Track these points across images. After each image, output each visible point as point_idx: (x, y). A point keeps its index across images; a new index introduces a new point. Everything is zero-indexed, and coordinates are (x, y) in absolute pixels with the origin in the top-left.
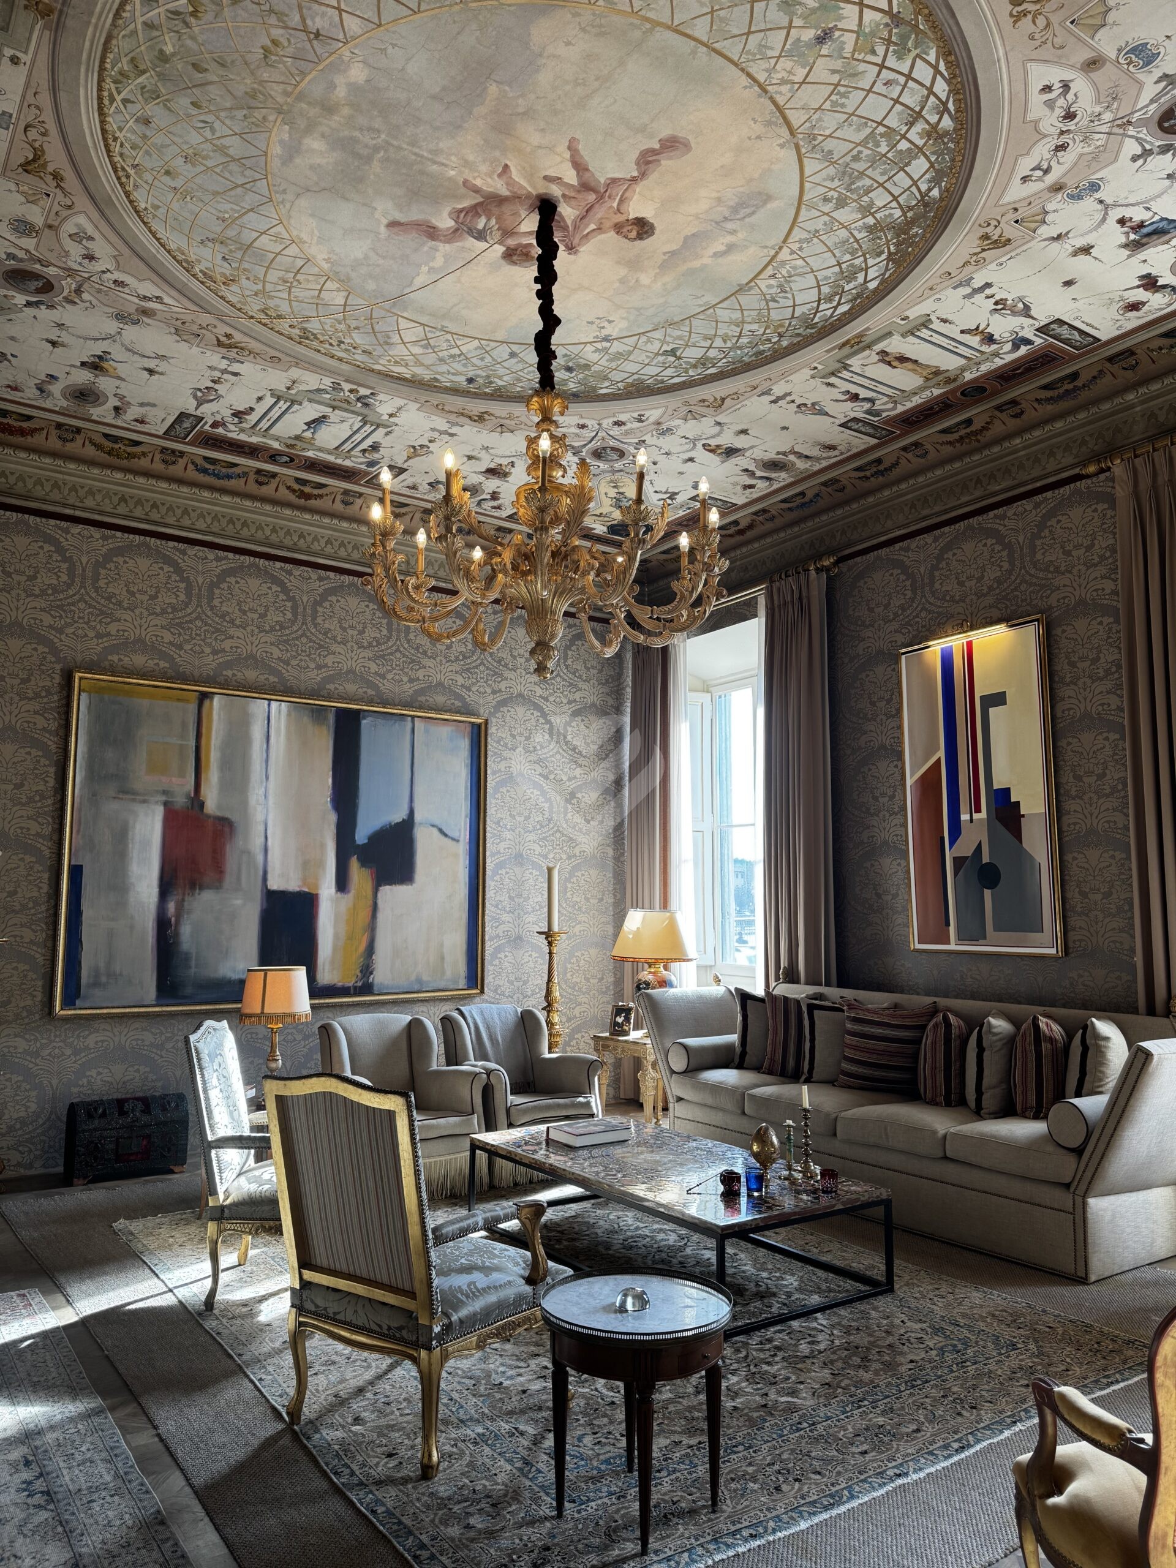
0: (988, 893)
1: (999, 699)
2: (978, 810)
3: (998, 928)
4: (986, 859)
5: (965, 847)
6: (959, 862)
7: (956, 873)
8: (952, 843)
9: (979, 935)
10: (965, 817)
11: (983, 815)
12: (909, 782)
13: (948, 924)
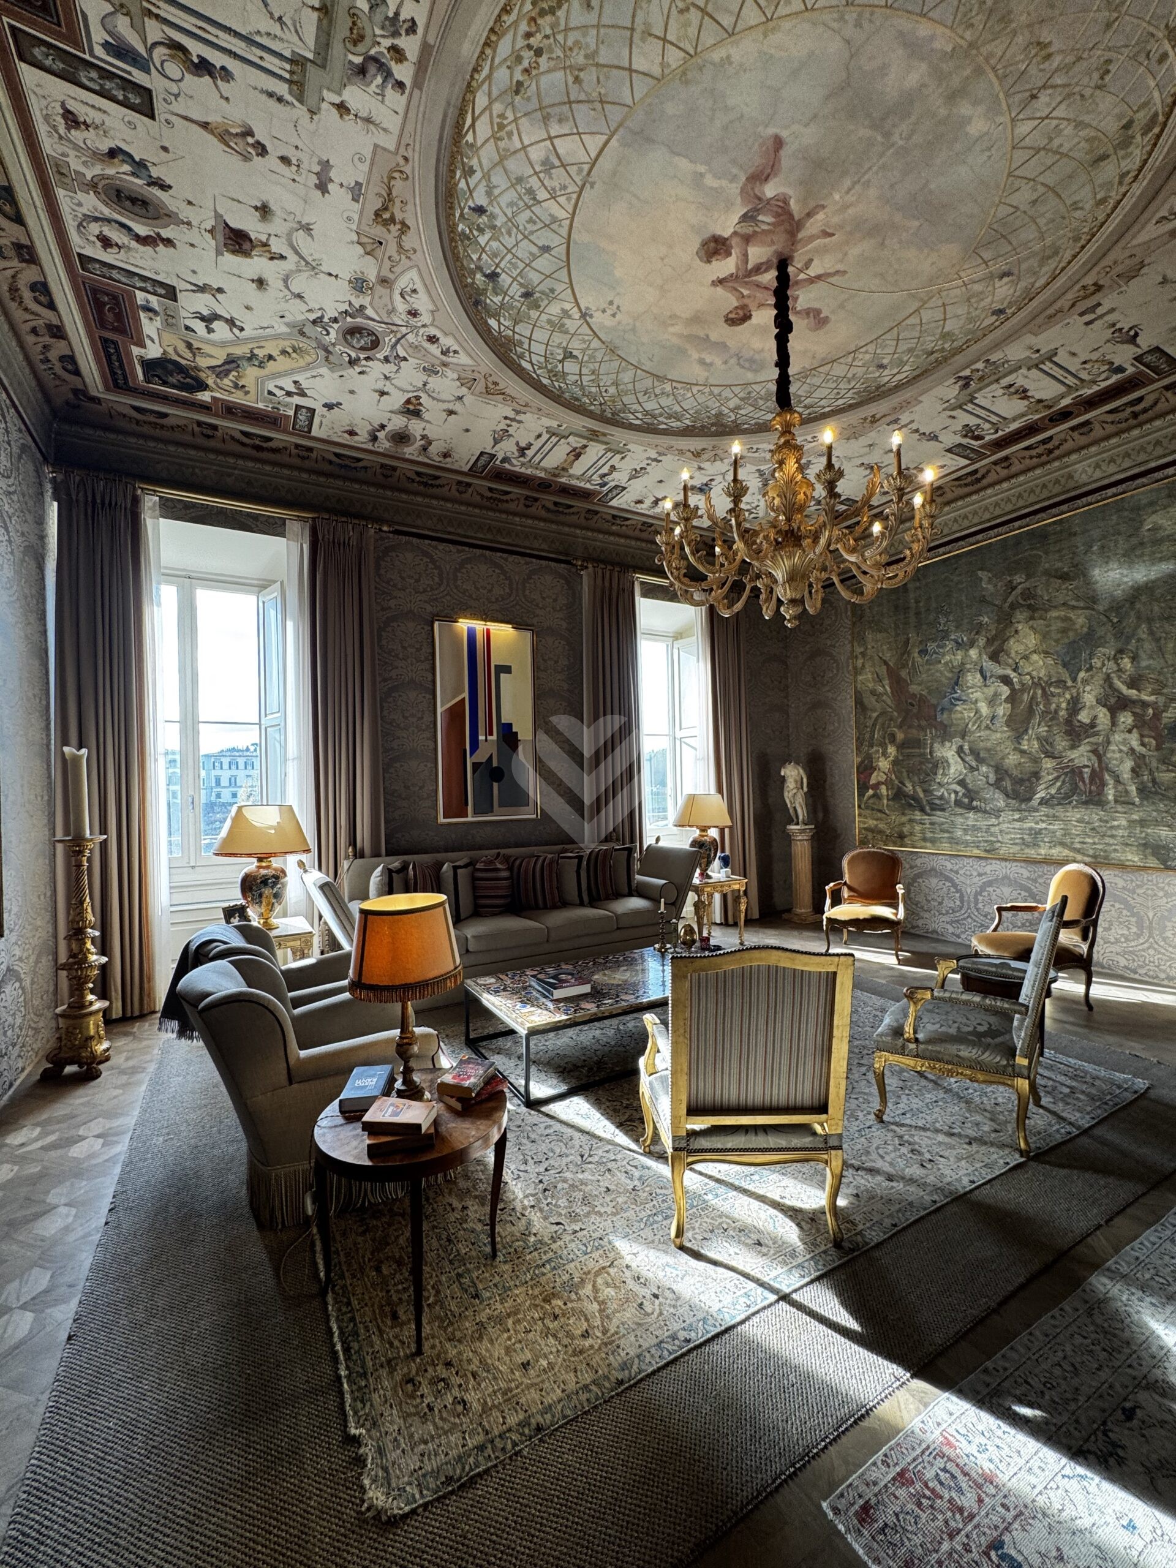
0: (495, 785)
1: (507, 669)
2: (491, 734)
3: (500, 806)
4: (495, 764)
5: (481, 756)
6: (476, 766)
7: (474, 771)
8: (472, 753)
9: (490, 810)
10: (482, 738)
11: (494, 737)
12: (439, 710)
13: (466, 804)
